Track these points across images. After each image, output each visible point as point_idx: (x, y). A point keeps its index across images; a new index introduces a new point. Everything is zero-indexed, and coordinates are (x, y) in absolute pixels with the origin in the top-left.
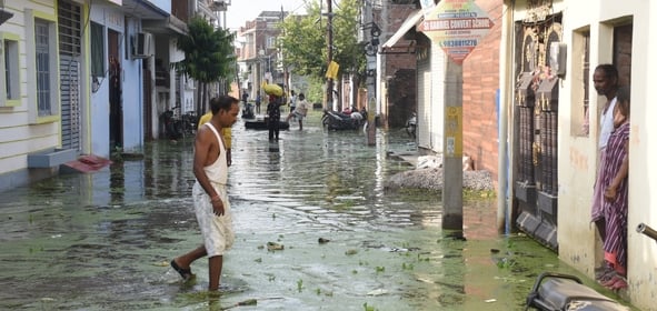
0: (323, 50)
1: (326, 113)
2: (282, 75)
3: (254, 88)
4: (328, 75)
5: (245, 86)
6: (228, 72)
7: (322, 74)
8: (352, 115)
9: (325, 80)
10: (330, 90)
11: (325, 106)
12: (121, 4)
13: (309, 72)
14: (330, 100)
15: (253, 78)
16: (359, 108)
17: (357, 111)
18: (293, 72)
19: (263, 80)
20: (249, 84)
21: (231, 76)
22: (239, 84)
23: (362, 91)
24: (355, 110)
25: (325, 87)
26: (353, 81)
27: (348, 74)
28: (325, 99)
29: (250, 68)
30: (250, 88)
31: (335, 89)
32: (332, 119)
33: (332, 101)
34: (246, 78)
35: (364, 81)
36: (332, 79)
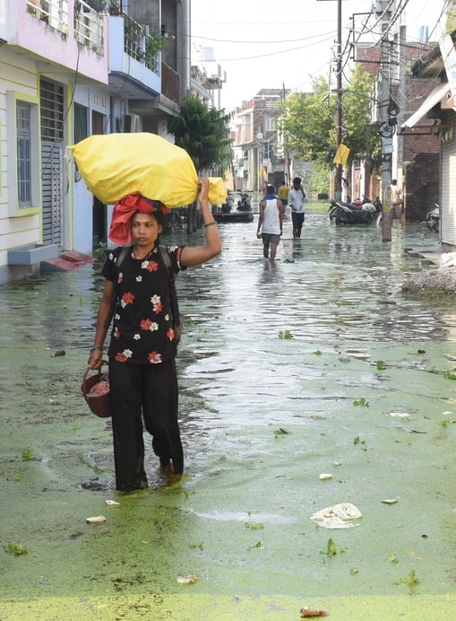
0: (331, 131)
1: (334, 204)
2: (282, 161)
3: (251, 176)
4: (337, 160)
5: (241, 174)
6: (223, 157)
7: (329, 159)
8: (364, 207)
9: (332, 166)
10: (339, 178)
11: (331, 196)
12: (107, 83)
13: (314, 157)
14: (338, 189)
15: (249, 165)
16: (371, 199)
17: (369, 202)
18: (296, 158)
19: (261, 167)
20: (245, 172)
21: (225, 162)
22: (234, 172)
23: (375, 179)
24: (367, 200)
25: (332, 175)
26: (366, 167)
27: (359, 159)
28: (331, 189)
29: (246, 154)
30: (246, 176)
31: (344, 176)
32: (340, 211)
33: (341, 190)
34: (241, 165)
35: (378, 167)
36: (340, 165)
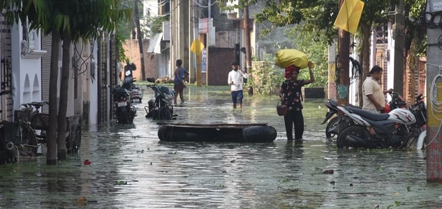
1: (333, 108)
2: (236, 24)
3: (175, 53)
4: (340, 25)
5: (156, 49)
6: (118, 16)
7: (326, 21)
8: (392, 114)
9: (332, 35)
10: (343, 57)
11: (330, 93)
13: (297, 18)
14: (343, 80)
15: (172, 28)
16: (407, 97)
17: (402, 105)
18: (262, 19)
19: (194, 35)
20: (164, 44)
21: (124, 25)
22: (143, 44)
23: (415, 61)
24: (397, 103)
25: (331, 52)
26: (397, 37)
27: (384, 22)
28: (330, 79)
29: (166, 9)
30: (165, 51)
31: (354, 55)
32: (345, 123)
33: (347, 83)
34: (156, 31)
35: (421, 38)
36: (347, 34)
